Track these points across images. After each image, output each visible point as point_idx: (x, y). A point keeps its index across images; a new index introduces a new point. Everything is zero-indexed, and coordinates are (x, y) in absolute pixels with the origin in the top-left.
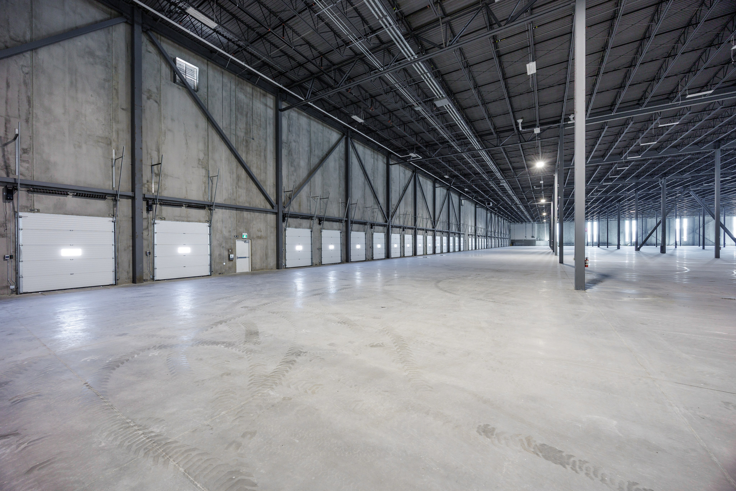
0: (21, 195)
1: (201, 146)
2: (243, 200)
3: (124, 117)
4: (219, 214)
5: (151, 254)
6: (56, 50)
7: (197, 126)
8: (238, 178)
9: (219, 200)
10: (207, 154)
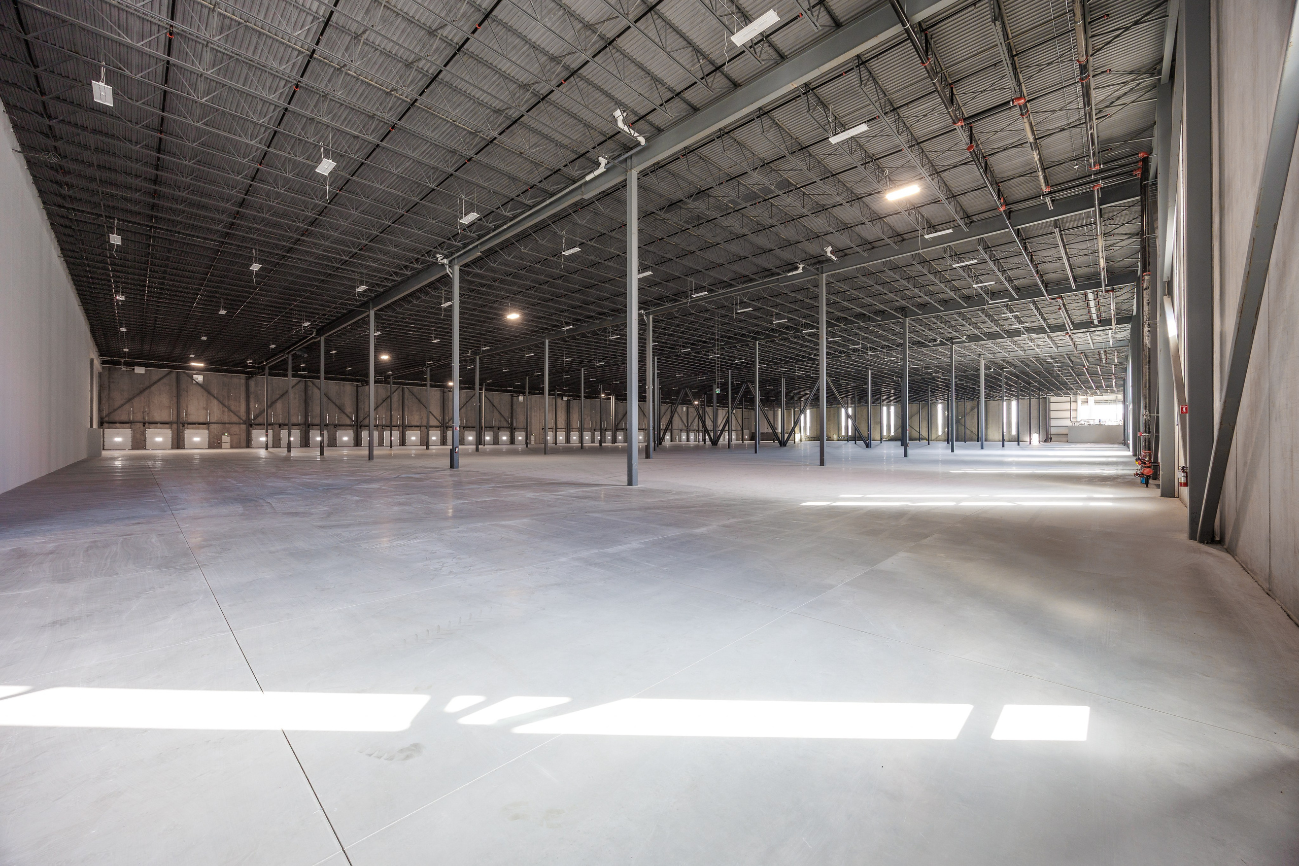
0: (147, 425)
1: (205, 402)
2: (226, 419)
3: (175, 399)
4: (213, 426)
5: (183, 440)
6: (156, 386)
7: (203, 396)
8: (223, 411)
9: (212, 421)
10: (207, 405)
